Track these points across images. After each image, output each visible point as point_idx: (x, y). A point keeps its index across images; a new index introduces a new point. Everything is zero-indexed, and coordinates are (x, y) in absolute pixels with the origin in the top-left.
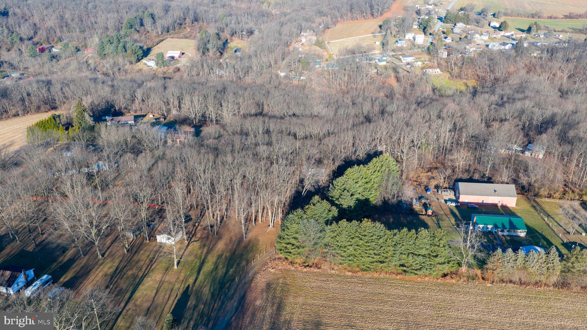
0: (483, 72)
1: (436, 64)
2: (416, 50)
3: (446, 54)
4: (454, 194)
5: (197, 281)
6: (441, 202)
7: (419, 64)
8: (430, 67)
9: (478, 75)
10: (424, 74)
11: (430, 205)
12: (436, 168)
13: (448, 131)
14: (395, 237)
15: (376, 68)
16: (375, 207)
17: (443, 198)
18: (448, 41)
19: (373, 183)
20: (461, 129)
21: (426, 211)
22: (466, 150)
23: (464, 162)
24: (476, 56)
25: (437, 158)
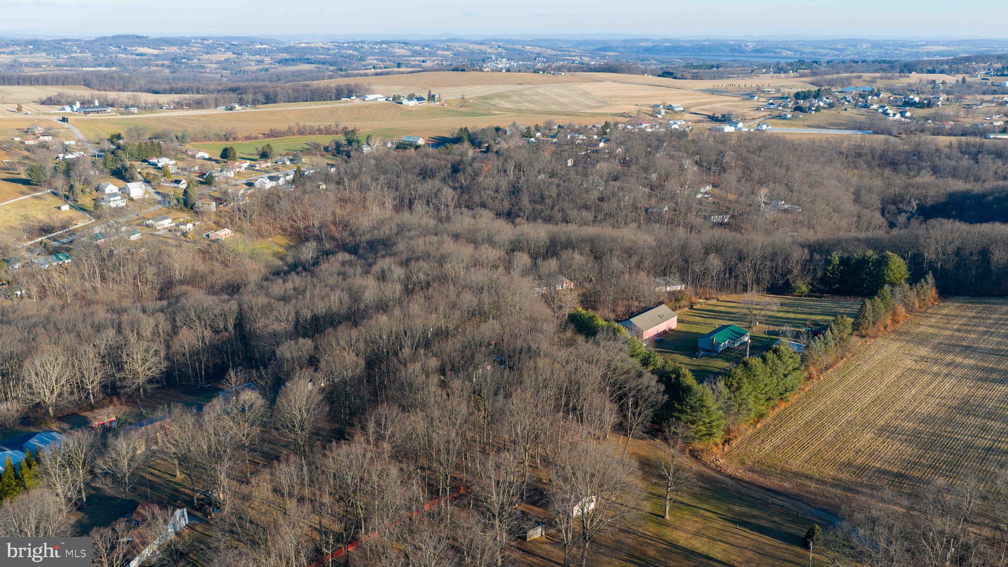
3: (215, 205)
7: (190, 227)
18: (184, 186)
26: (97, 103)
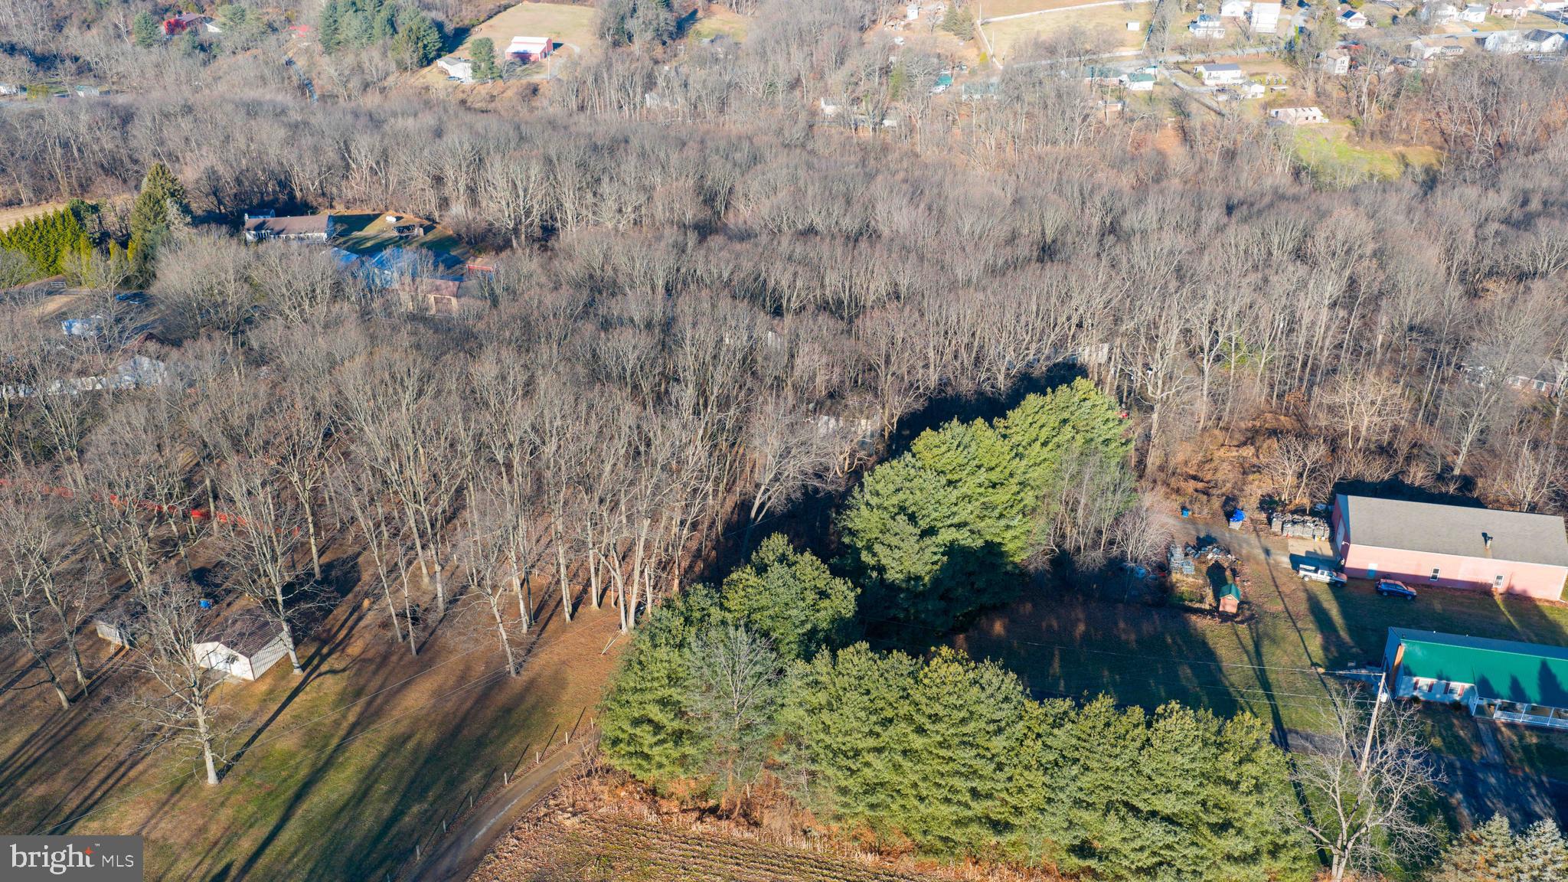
0: (1461, 124)
1: (1310, 92)
2: (1252, 51)
3: (1347, 64)
4: (1327, 534)
6: (1277, 564)
7: (1258, 90)
8: (1290, 103)
9: (1442, 133)
10: (1269, 122)
11: (1234, 573)
12: (1274, 433)
13: (1326, 302)
14: (1056, 731)
15: (1120, 99)
16: (1021, 574)
17: (1285, 547)
18: (1356, 24)
19: (1016, 488)
20: (1375, 300)
21: (1217, 598)
22: (1385, 374)
23: (1376, 419)
25: (1280, 396)
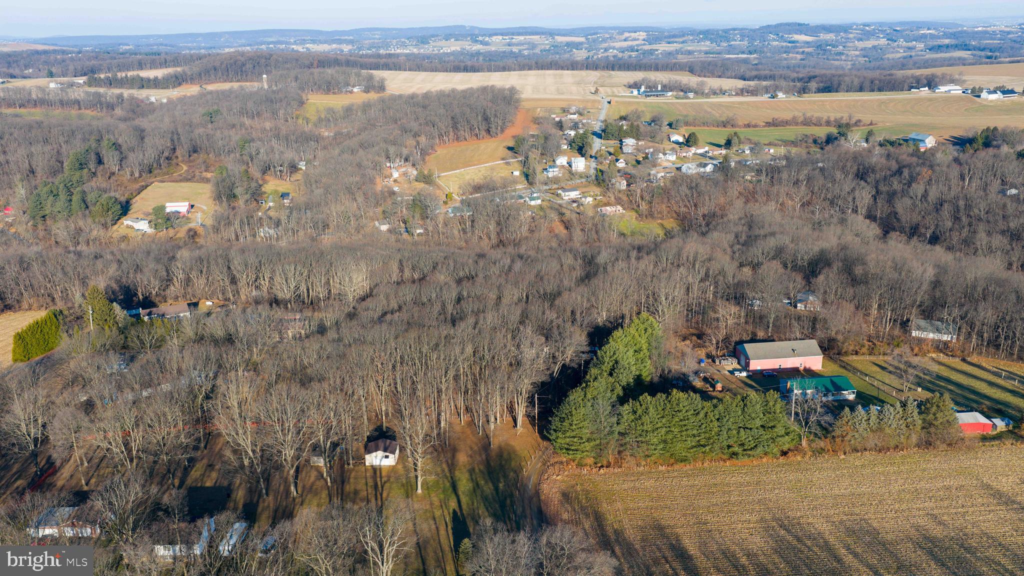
0: (684, 207)
1: (613, 199)
2: (579, 181)
3: (625, 183)
4: (738, 361)
5: (462, 504)
6: (725, 374)
7: (589, 200)
8: (606, 205)
9: (676, 212)
10: (599, 214)
11: (713, 379)
15: (527, 209)
17: (724, 369)
18: (621, 164)
21: (713, 387)
24: (668, 184)
26: (659, 88)
